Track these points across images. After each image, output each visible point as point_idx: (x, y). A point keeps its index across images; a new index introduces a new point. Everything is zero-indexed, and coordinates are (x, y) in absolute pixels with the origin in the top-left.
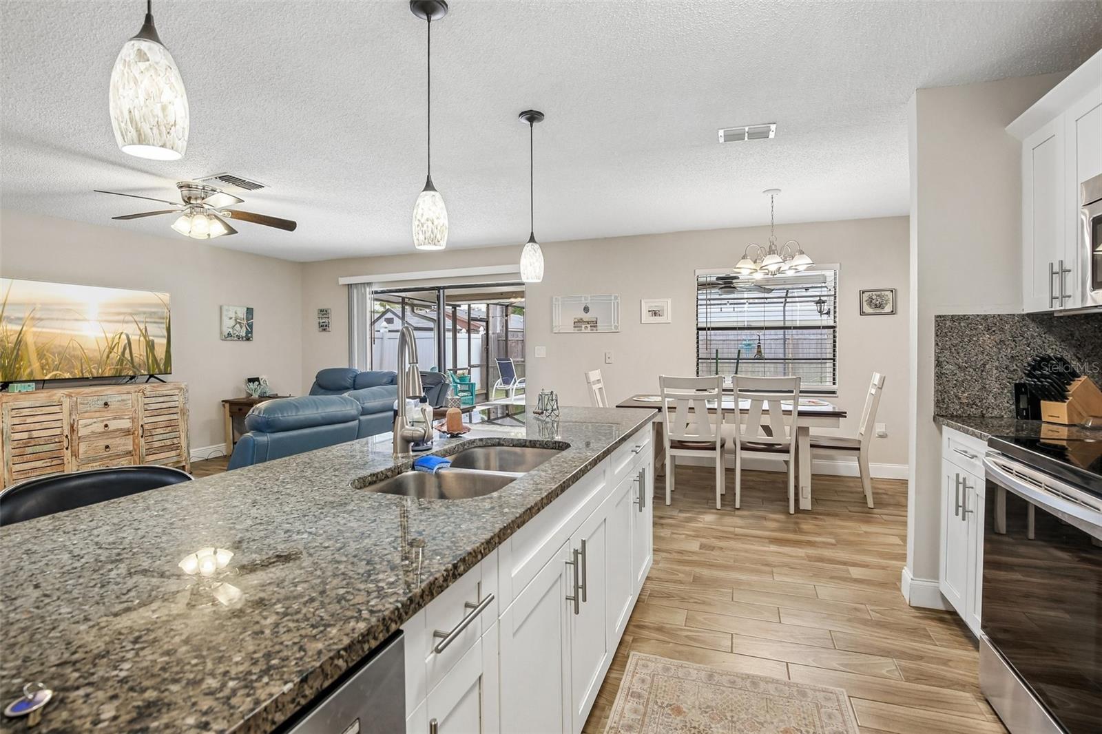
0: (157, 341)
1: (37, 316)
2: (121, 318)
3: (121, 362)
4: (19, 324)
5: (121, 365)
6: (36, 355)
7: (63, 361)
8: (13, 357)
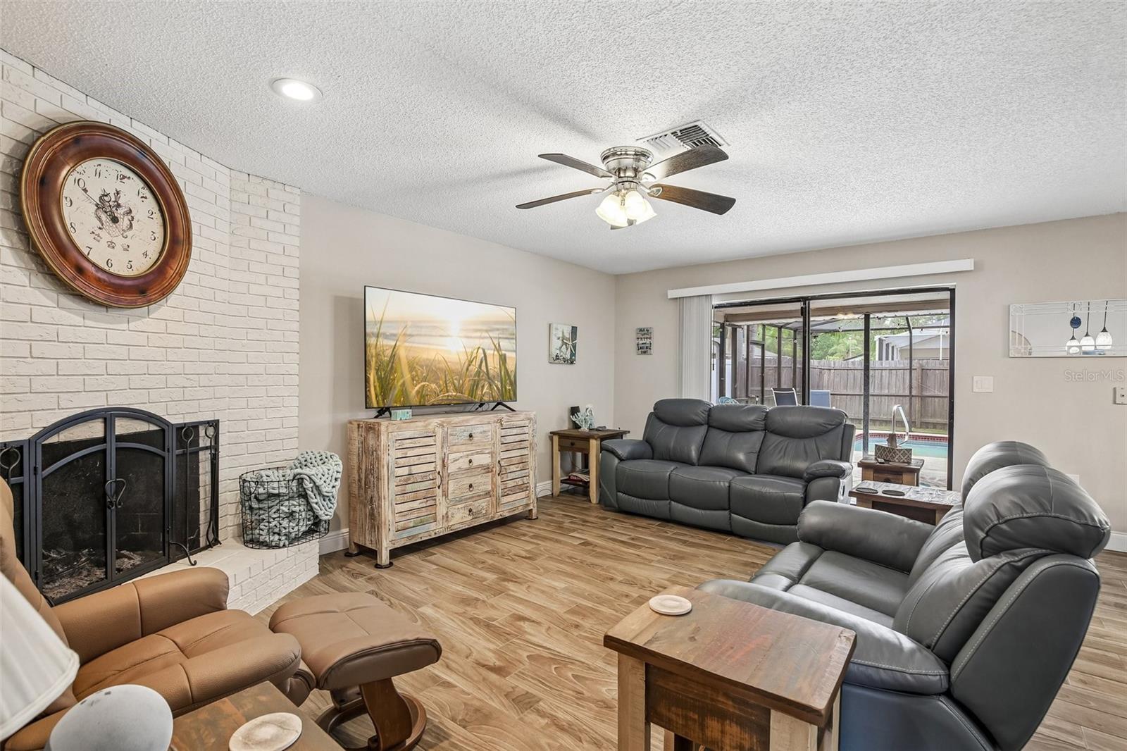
0: (508, 354)
3: (478, 374)
6: (407, 367)
7: (430, 373)
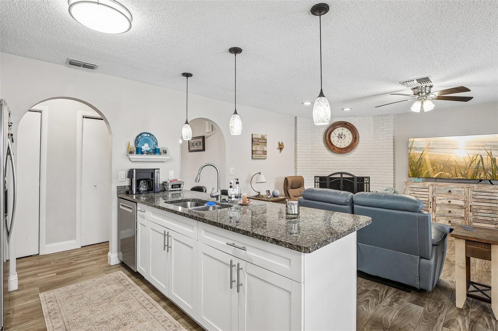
0: (496, 158)
1: (431, 147)
2: (478, 148)
3: (477, 167)
4: (421, 150)
5: (478, 169)
6: (430, 164)
7: (445, 167)
8: (418, 165)
